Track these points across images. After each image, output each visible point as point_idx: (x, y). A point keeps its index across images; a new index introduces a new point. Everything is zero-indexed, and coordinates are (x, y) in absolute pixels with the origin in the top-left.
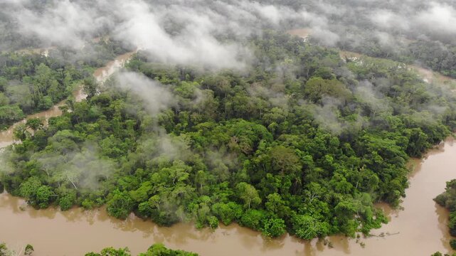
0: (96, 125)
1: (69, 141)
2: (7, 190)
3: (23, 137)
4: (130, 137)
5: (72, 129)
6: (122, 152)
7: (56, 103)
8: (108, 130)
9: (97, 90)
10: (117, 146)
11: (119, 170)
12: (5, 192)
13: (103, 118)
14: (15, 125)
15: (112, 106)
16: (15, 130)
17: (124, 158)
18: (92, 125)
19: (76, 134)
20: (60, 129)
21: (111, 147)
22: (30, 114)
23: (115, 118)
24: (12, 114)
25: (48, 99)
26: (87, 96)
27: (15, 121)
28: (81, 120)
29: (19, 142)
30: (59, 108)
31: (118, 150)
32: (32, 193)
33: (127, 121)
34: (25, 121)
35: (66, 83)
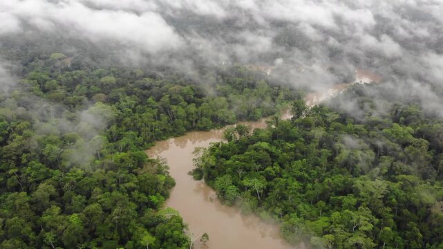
0: (293, 145)
1: (265, 153)
2: (205, 179)
3: (230, 139)
4: (321, 166)
5: (271, 143)
6: (310, 178)
7: (264, 116)
8: (303, 153)
9: (303, 113)
10: (307, 172)
11: (302, 195)
12: (203, 180)
13: (301, 141)
14: (227, 127)
15: (313, 131)
16: (226, 131)
17: (309, 185)
18: (289, 145)
19: (273, 149)
20: (261, 140)
21: (301, 170)
22: (241, 121)
23: (312, 144)
24: (228, 117)
25: (259, 112)
26: (292, 116)
27: (229, 123)
28: (280, 137)
29: (226, 142)
30: (266, 121)
31: (306, 175)
32: (223, 189)
33: (323, 150)
34: (235, 126)
35: (277, 100)
